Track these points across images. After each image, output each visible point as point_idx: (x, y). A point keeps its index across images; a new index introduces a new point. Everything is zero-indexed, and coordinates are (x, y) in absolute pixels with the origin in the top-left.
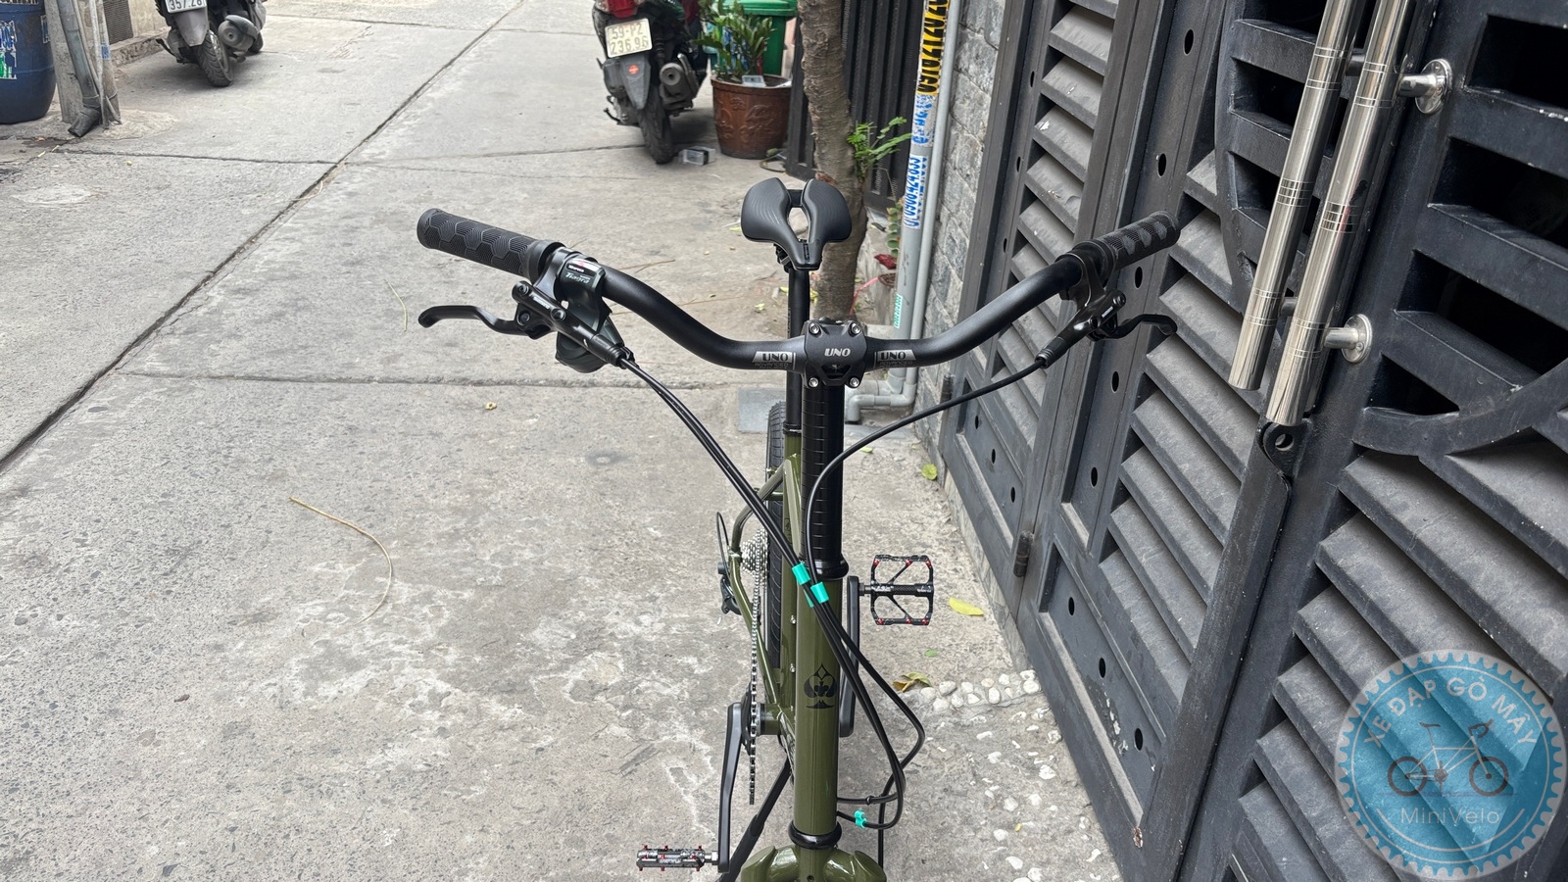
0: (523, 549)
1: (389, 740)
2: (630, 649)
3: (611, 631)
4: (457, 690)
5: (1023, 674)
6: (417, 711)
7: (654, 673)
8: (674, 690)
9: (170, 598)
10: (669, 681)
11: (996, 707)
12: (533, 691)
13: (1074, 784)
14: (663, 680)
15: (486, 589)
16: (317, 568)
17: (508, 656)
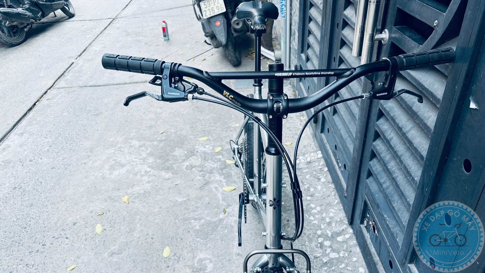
0: (171, 129)
1: (133, 185)
2: (202, 155)
3: (197, 150)
4: (153, 170)
5: (318, 152)
6: (141, 177)
7: (209, 161)
8: (215, 165)
9: (71, 151)
10: (213, 163)
11: (310, 162)
12: (174, 169)
13: (331, 182)
14: (212, 163)
15: (161, 141)
16: (112, 139)
17: (167, 160)
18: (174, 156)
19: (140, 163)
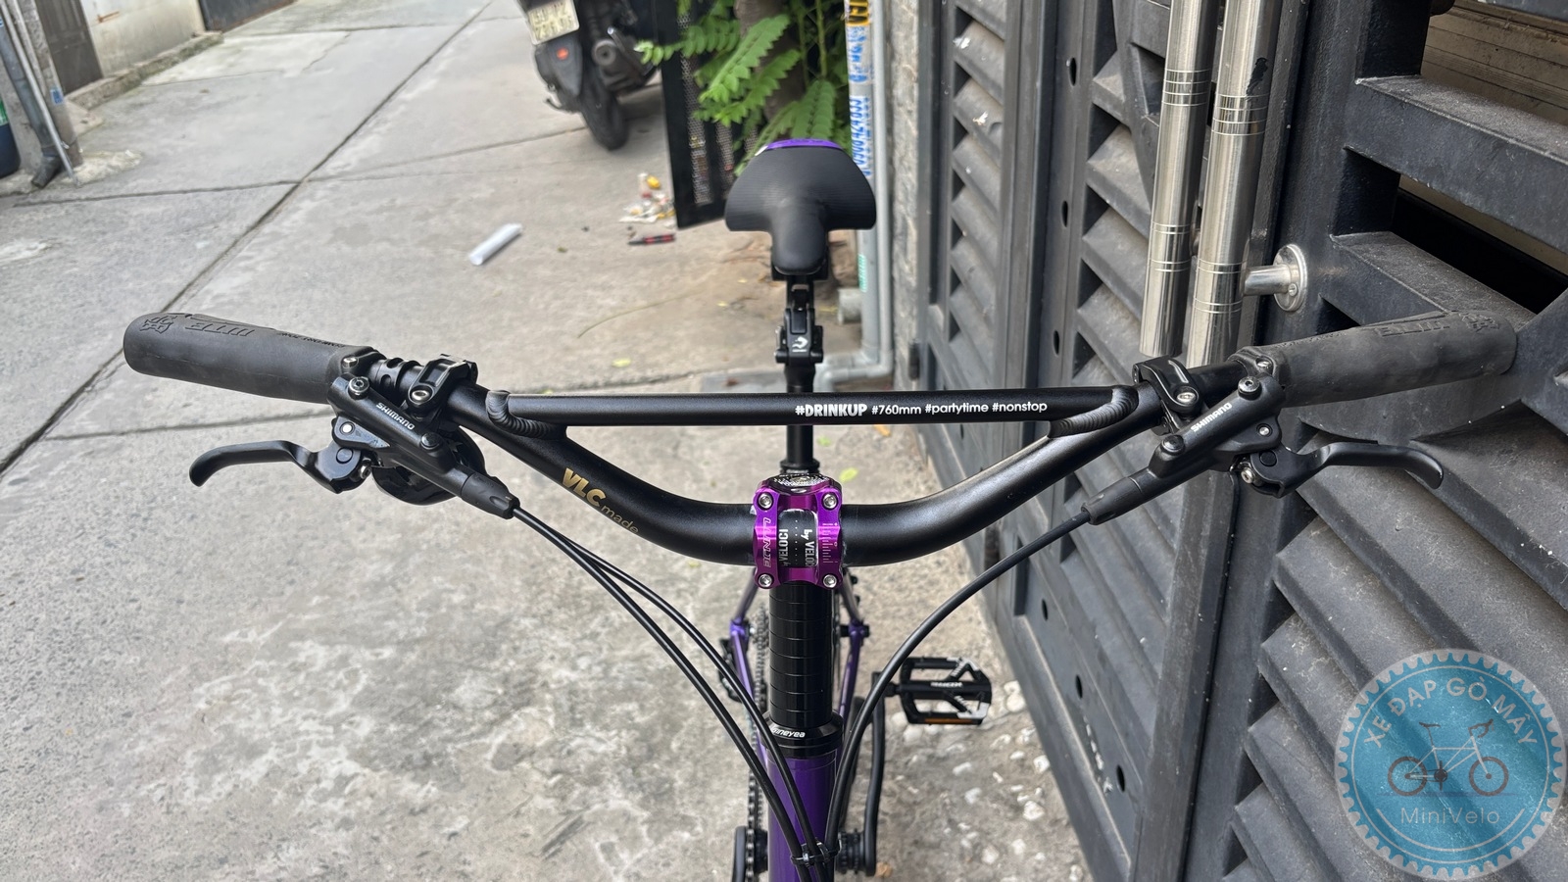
1: (284, 840)
2: (563, 700)
3: (543, 681)
4: (367, 771)
6: (320, 800)
7: (589, 726)
10: (604, 734)
11: (977, 731)
12: (450, 762)
13: (1063, 823)
15: (405, 645)
16: (227, 639)
17: (428, 724)
18: (455, 707)
19: (321, 738)
